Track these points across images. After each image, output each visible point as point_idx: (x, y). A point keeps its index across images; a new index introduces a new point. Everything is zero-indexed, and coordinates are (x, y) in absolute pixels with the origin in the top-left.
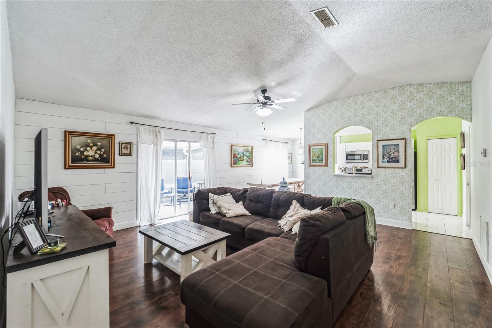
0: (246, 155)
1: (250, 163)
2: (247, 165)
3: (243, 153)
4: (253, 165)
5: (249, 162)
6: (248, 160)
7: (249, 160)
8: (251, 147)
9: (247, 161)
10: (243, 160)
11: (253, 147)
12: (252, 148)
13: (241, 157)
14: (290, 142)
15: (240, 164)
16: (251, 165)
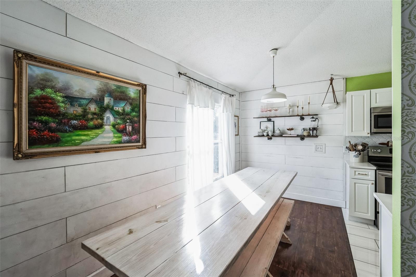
0: (116, 108)
1: (134, 137)
2: (120, 142)
3: (99, 100)
4: (145, 143)
5: (130, 134)
6: (125, 128)
7: (129, 128)
8: (138, 85)
9: (119, 131)
10: (100, 126)
11: (144, 88)
12: (140, 88)
13: (90, 116)
14: (237, 94)
15: (83, 141)
16: (139, 141)
